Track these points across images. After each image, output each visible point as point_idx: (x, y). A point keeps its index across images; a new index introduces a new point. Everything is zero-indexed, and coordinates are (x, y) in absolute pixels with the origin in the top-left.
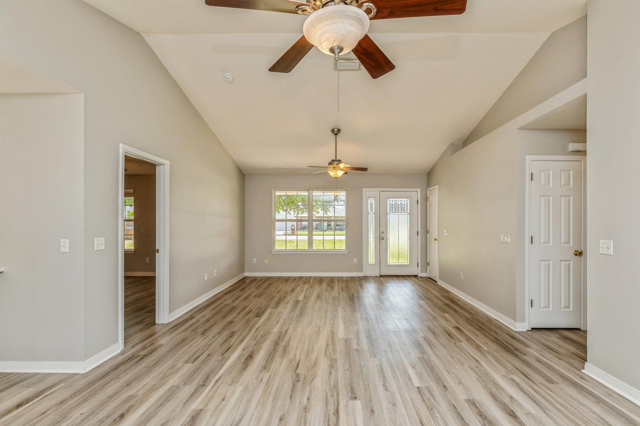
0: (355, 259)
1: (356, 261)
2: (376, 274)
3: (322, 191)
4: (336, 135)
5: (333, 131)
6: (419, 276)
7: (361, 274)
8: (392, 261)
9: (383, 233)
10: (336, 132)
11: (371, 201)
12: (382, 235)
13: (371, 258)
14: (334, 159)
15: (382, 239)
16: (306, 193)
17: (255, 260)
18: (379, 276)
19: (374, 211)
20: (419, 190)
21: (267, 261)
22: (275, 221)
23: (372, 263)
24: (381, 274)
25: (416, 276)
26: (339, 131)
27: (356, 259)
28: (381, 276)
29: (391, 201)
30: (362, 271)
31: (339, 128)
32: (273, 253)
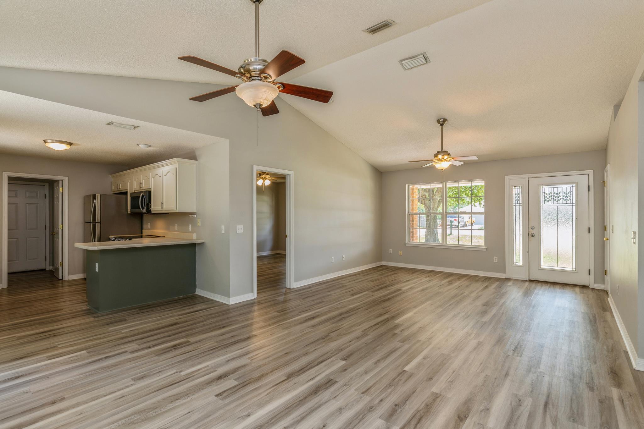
0: (495, 257)
1: (497, 260)
2: (524, 277)
3: (457, 182)
4: (442, 125)
5: (438, 121)
6: (590, 287)
7: (503, 276)
8: (546, 263)
9: (534, 228)
10: (442, 122)
11: (517, 190)
12: (532, 231)
13: (518, 259)
14: (440, 150)
15: (533, 236)
16: (440, 186)
17: (391, 251)
18: (528, 280)
19: (521, 202)
20: (591, 172)
21: (401, 252)
22: (409, 215)
23: (519, 264)
24: (530, 279)
25: (587, 287)
26: (445, 120)
27: (497, 257)
28: (530, 281)
29: (545, 190)
30: (504, 272)
31: (444, 118)
32: (406, 245)
